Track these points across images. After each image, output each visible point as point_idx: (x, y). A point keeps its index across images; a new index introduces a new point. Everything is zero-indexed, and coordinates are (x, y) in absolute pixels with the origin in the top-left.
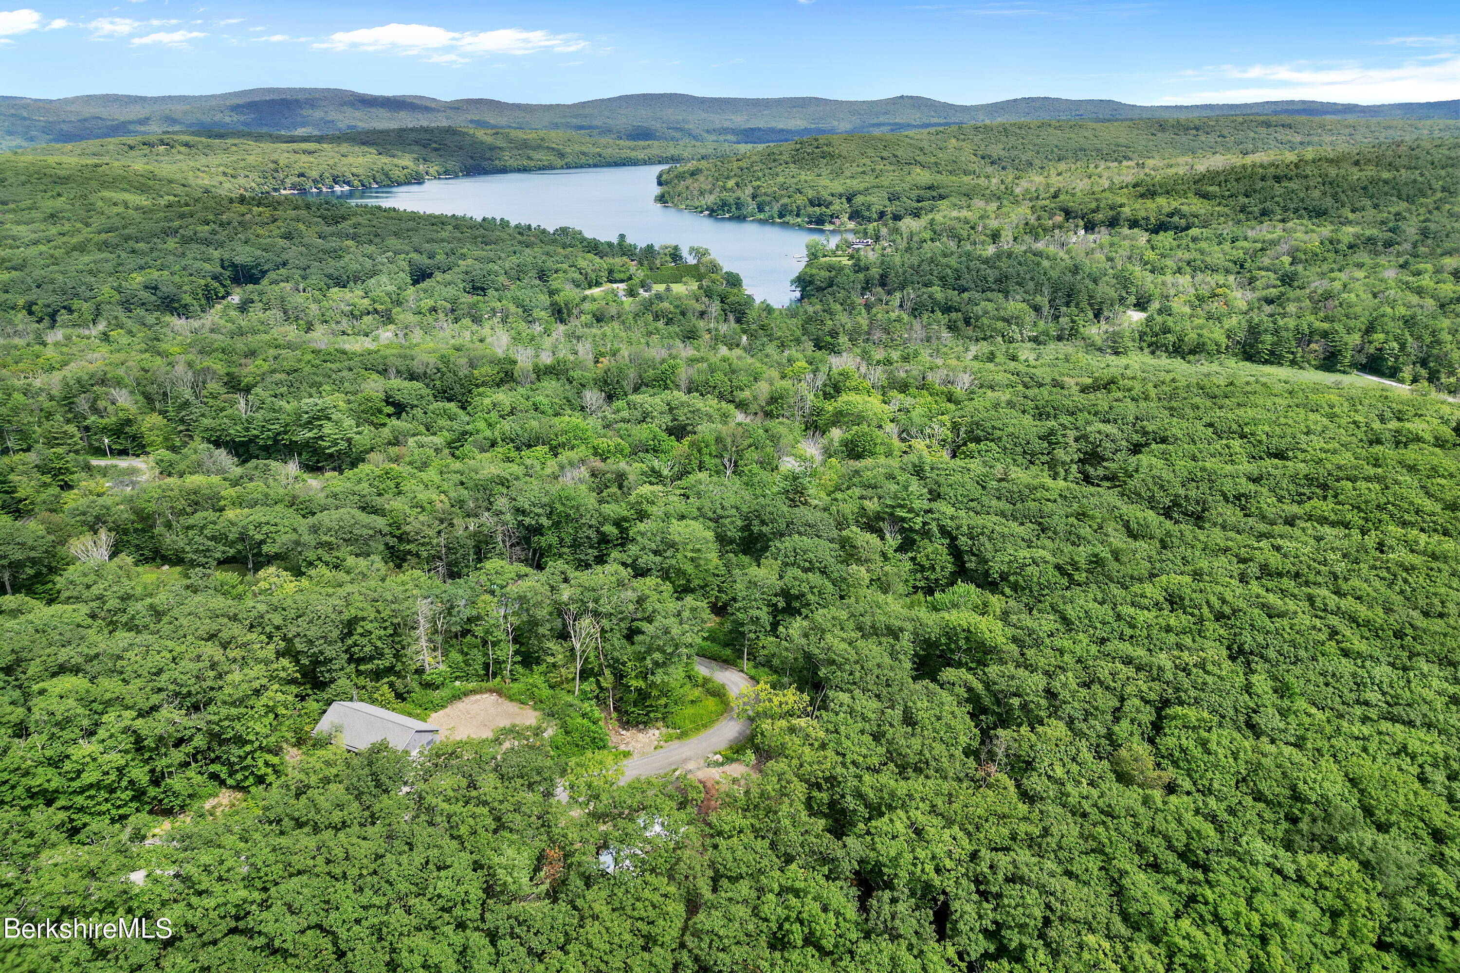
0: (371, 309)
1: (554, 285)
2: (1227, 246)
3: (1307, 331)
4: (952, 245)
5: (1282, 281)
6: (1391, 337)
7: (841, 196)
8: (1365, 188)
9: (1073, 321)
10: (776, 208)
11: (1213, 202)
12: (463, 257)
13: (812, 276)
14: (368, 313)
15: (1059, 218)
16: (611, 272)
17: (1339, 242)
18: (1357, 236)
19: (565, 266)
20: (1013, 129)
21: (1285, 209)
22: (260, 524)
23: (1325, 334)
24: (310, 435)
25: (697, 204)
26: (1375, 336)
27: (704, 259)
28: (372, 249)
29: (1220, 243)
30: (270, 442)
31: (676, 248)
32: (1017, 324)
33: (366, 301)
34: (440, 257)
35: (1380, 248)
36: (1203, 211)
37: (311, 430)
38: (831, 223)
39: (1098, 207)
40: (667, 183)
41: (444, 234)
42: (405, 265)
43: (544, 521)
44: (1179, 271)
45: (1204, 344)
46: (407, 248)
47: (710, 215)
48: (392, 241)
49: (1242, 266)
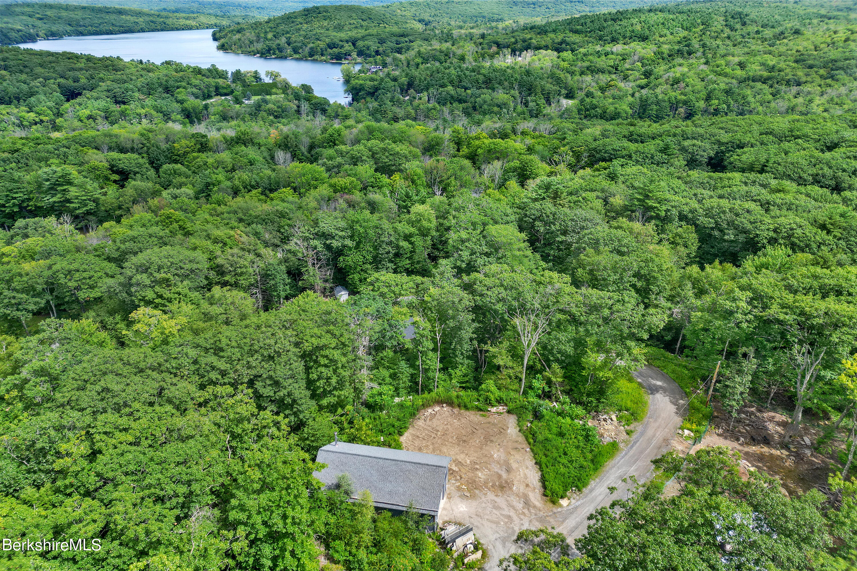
0: (37, 120)
1: (180, 97)
2: (603, 57)
3: (674, 102)
4: (437, 64)
5: (645, 75)
6: (721, 102)
7: (347, 41)
8: (663, 24)
9: (537, 105)
10: (307, 50)
11: (581, 35)
12: (102, 80)
13: (361, 85)
14: (36, 124)
15: (494, 49)
16: (217, 88)
17: (663, 53)
18: (670, 50)
19: (184, 84)
20: (432, 4)
21: (624, 37)
22: (70, 272)
23: (685, 103)
24: (55, 199)
25: (250, 50)
26: (713, 102)
27: (278, 79)
28: (24, 77)
29: (599, 57)
30: (16, 209)
31: (256, 72)
32: (505, 108)
33: (32, 115)
34: (83, 81)
35: (686, 55)
36: (578, 41)
37: (53, 196)
38: (345, 59)
39: (516, 40)
40: (221, 38)
41: (82, 65)
42: (55, 87)
43: (349, 242)
44: (582, 73)
45: (619, 113)
46: (54, 75)
47: (261, 57)
48: (39, 70)
49: (616, 69)
